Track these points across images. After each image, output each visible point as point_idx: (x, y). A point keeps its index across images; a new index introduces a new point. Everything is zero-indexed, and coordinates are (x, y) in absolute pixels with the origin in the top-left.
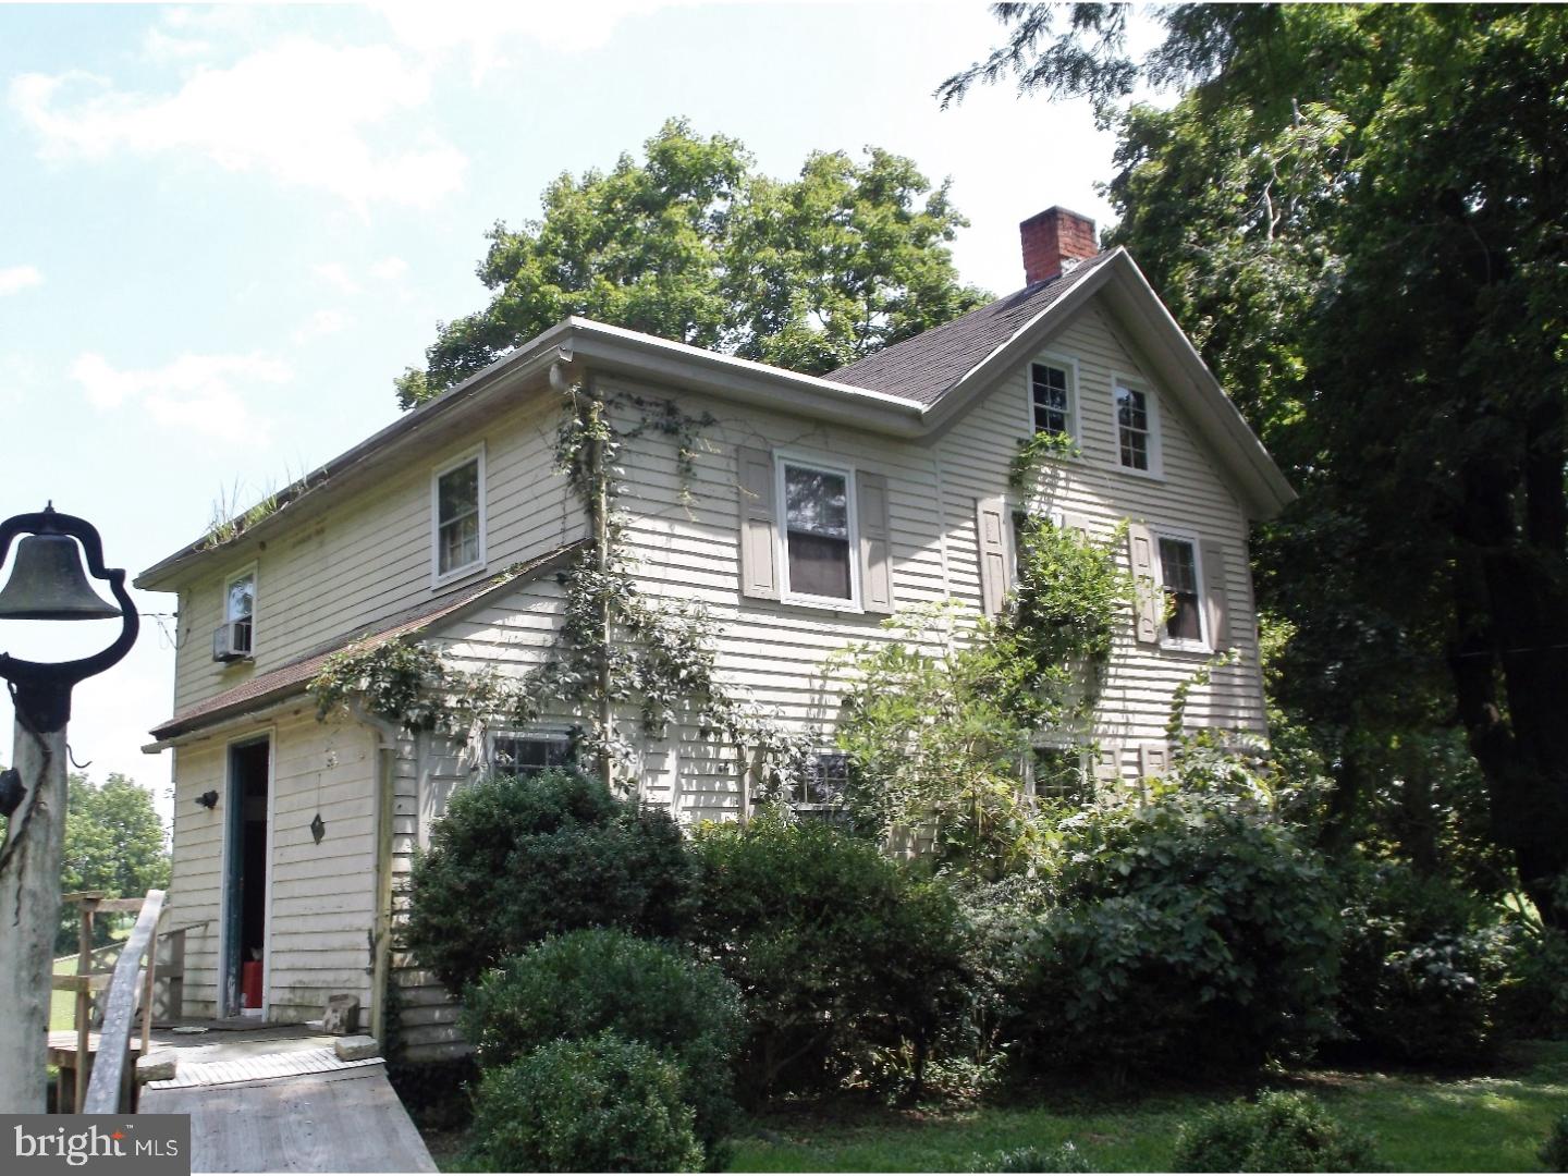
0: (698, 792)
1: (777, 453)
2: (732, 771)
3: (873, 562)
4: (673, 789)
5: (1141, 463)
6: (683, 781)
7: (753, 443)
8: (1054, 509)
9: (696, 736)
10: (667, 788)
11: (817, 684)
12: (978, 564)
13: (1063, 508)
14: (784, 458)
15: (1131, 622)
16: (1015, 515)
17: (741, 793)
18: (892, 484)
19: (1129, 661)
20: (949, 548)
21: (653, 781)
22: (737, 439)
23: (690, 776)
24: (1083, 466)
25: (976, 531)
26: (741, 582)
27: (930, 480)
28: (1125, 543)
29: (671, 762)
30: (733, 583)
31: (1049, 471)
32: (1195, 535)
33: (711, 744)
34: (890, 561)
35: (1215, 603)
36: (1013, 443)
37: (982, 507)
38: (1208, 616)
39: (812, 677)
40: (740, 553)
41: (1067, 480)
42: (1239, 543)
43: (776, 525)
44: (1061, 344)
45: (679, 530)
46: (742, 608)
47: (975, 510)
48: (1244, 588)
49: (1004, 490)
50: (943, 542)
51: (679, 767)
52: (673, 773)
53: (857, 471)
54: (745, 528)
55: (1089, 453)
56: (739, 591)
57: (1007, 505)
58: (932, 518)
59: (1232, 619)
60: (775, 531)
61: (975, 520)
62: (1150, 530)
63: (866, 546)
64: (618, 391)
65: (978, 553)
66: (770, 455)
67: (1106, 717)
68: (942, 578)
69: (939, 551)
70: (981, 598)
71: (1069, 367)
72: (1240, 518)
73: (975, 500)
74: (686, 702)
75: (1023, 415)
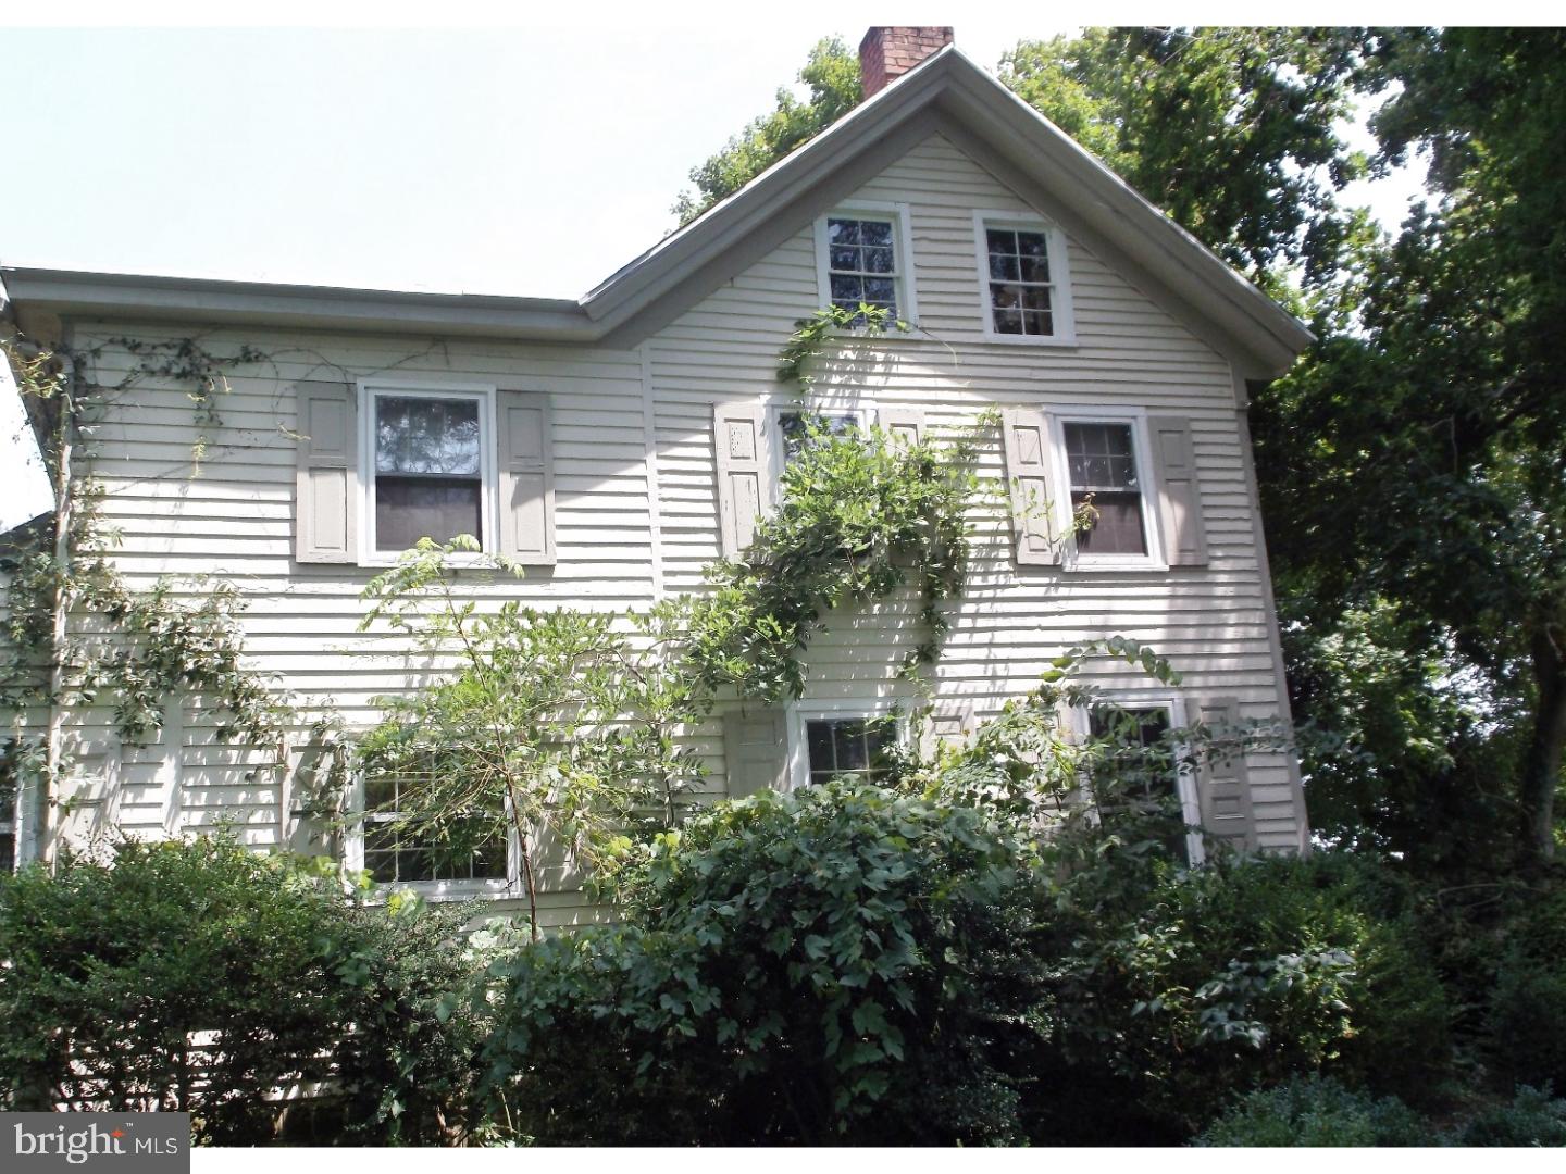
0: (209, 807)
1: (361, 383)
2: (265, 777)
3: (519, 500)
4: (167, 804)
5: (1041, 325)
6: (187, 794)
7: (323, 375)
8: (862, 404)
9: (211, 738)
10: (159, 805)
11: (417, 662)
12: (715, 487)
13: (878, 400)
14: (371, 389)
15: (1005, 540)
16: (784, 420)
17: (278, 805)
18: (558, 401)
19: (1000, 593)
20: (661, 472)
21: (135, 798)
22: (298, 372)
23: (197, 788)
24: (918, 342)
25: (712, 446)
26: (293, 547)
27: (634, 389)
28: (997, 436)
29: (167, 772)
30: (283, 548)
31: (851, 355)
32: (1141, 412)
33: (234, 747)
34: (550, 496)
35: (1171, 499)
36: (789, 326)
37: (721, 413)
38: (1162, 519)
39: (406, 654)
40: (294, 512)
41: (886, 362)
42: (1231, 415)
43: (354, 468)
44: (874, 187)
45: (195, 491)
46: (294, 577)
47: (712, 419)
48: (1239, 476)
49: (771, 387)
50: (653, 463)
51: (179, 778)
52: (170, 784)
53: (498, 390)
54: (303, 478)
55: (926, 323)
56: (292, 557)
57: (772, 406)
58: (637, 437)
59: (1207, 519)
60: (351, 476)
61: (712, 432)
62: (1045, 414)
63: (508, 484)
64: (108, 338)
65: (714, 473)
66: (350, 387)
67: (951, 671)
68: (647, 511)
69: (644, 478)
70: (718, 531)
71: (895, 215)
72: (1230, 380)
73: (712, 406)
74: (198, 697)
75: (811, 288)
